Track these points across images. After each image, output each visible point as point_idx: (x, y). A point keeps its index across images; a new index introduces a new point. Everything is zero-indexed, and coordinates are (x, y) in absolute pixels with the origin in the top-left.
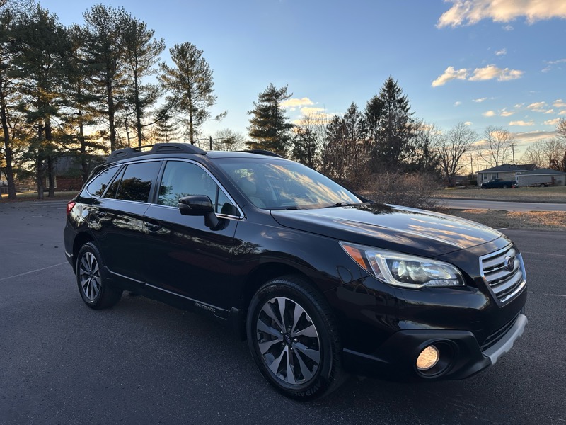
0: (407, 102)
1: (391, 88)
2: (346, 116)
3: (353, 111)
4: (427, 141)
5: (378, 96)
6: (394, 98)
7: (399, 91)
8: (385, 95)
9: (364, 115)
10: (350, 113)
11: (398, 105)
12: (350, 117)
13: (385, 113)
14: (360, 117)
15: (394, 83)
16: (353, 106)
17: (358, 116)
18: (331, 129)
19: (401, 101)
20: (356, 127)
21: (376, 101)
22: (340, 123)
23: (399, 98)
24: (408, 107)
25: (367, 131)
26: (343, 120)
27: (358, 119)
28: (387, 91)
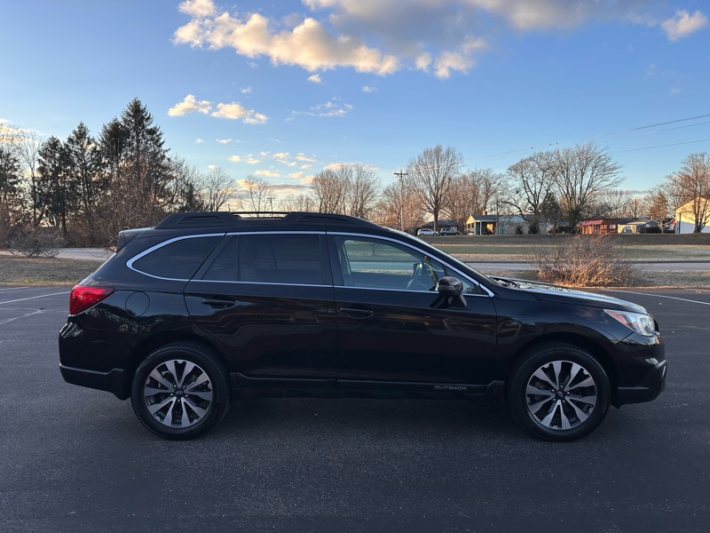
0: (160, 134)
1: (137, 113)
2: (70, 140)
3: (81, 134)
4: (191, 186)
5: (120, 120)
6: (143, 127)
7: (148, 118)
8: (130, 121)
9: (99, 143)
10: (78, 138)
11: (149, 137)
12: (78, 143)
13: (130, 144)
14: (93, 145)
15: (142, 107)
16: (81, 127)
17: (89, 143)
18: (45, 156)
19: (152, 132)
20: (87, 156)
21: (115, 126)
22: (61, 149)
23: (149, 128)
24: (161, 141)
25: (105, 165)
26: (67, 146)
27: (90, 147)
28: (133, 117)
